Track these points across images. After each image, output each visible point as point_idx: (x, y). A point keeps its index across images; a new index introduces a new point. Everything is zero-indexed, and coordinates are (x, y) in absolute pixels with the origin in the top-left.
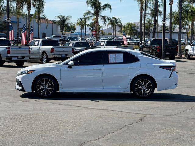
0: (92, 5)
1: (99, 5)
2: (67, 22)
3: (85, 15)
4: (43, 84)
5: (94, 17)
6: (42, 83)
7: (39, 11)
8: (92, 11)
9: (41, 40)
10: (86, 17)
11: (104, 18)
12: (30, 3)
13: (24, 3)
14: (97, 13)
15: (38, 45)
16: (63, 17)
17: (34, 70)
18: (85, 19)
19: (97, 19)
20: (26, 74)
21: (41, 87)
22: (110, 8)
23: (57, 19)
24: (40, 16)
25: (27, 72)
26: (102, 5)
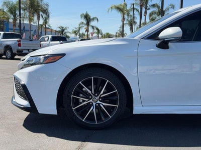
0: (85, 18)
1: (89, 18)
2: (66, 31)
3: (80, 25)
4: (90, 92)
5: (85, 27)
6: (85, 89)
7: (46, 22)
8: (85, 21)
9: (50, 36)
10: (81, 26)
11: (93, 27)
12: (39, 14)
13: (35, 14)
14: (88, 24)
15: (48, 41)
16: (62, 28)
17: (63, 55)
18: (80, 28)
19: (88, 28)
20: (40, 65)
21: (84, 101)
22: (98, 20)
23: (58, 29)
24: (47, 26)
25: (44, 60)
26: (91, 18)
